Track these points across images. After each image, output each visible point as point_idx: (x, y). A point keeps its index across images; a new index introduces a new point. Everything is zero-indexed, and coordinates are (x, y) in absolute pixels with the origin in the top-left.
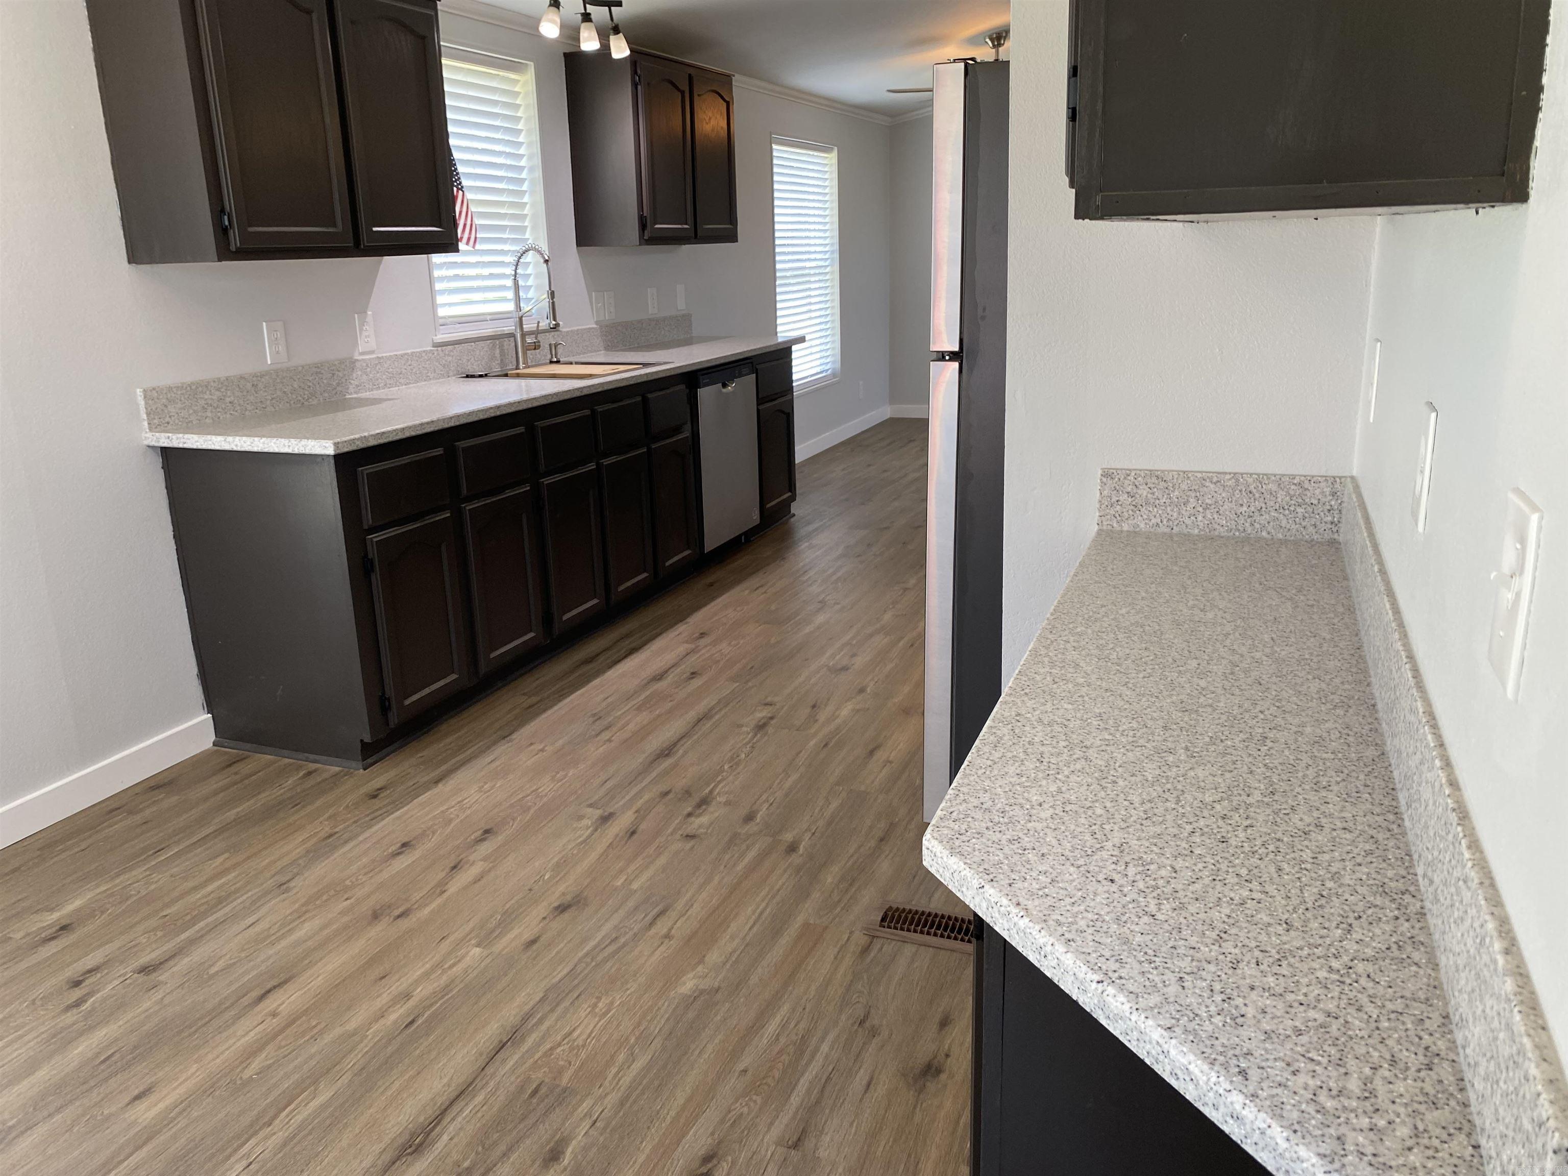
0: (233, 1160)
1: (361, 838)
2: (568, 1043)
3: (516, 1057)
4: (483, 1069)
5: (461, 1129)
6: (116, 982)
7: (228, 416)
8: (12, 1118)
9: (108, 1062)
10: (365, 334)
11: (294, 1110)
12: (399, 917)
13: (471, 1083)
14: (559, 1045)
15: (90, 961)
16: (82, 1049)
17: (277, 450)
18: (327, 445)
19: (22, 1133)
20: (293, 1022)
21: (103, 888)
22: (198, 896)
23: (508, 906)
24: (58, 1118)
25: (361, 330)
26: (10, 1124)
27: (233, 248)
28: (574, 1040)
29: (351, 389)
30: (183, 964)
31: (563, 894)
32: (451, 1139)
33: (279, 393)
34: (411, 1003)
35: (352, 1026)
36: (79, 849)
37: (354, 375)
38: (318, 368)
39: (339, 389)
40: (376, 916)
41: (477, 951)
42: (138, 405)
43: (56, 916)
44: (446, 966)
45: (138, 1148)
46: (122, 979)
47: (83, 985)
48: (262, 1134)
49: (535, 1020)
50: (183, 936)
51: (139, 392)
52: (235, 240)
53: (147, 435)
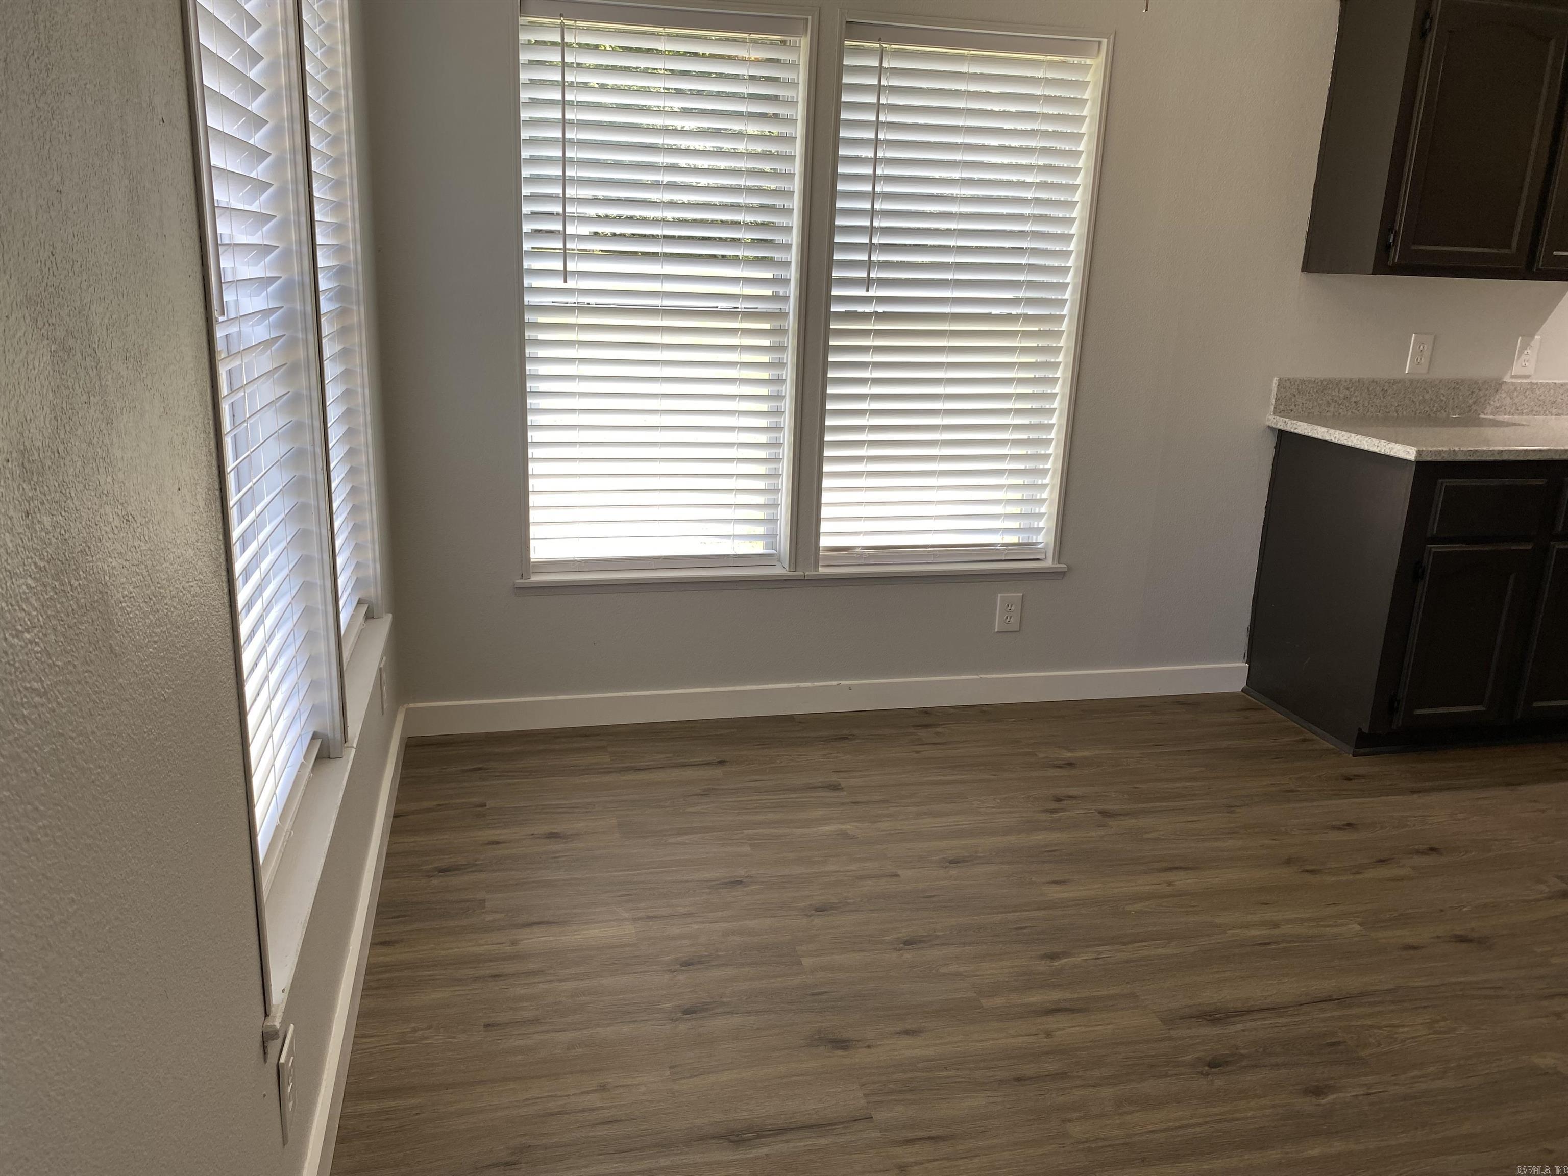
0: (1090, 949)
1: (1315, 804)
2: (1389, 1031)
3: (1337, 1013)
4: (1301, 1005)
5: (1255, 1029)
6: (1082, 811)
7: (1349, 413)
8: (981, 853)
9: (1050, 853)
10: (1523, 357)
11: (1145, 946)
12: (1307, 871)
13: (1285, 1007)
14: (1380, 1028)
15: (1074, 791)
16: (1040, 838)
17: (1366, 448)
18: (1411, 451)
19: (983, 863)
20: (1180, 895)
21: (1106, 752)
22: (1166, 786)
23: (1410, 911)
24: (1006, 867)
25: (1521, 353)
26: (979, 855)
27: (1390, 263)
28: (1396, 1033)
29: (1489, 409)
30: (1131, 822)
31: (1473, 930)
32: (1243, 1030)
33: (1407, 401)
34: (1276, 932)
35: (1218, 921)
36: (1107, 721)
37: (1497, 397)
38: (1456, 385)
39: (1474, 407)
40: (1289, 861)
41: (1357, 927)
42: (1271, 390)
43: (1069, 755)
44: (1322, 923)
45: (1039, 909)
46: (1086, 811)
47: (1062, 802)
48: (1116, 947)
49: (1372, 1000)
50: (1140, 806)
51: (1275, 380)
52: (1395, 256)
53: (1270, 417)
